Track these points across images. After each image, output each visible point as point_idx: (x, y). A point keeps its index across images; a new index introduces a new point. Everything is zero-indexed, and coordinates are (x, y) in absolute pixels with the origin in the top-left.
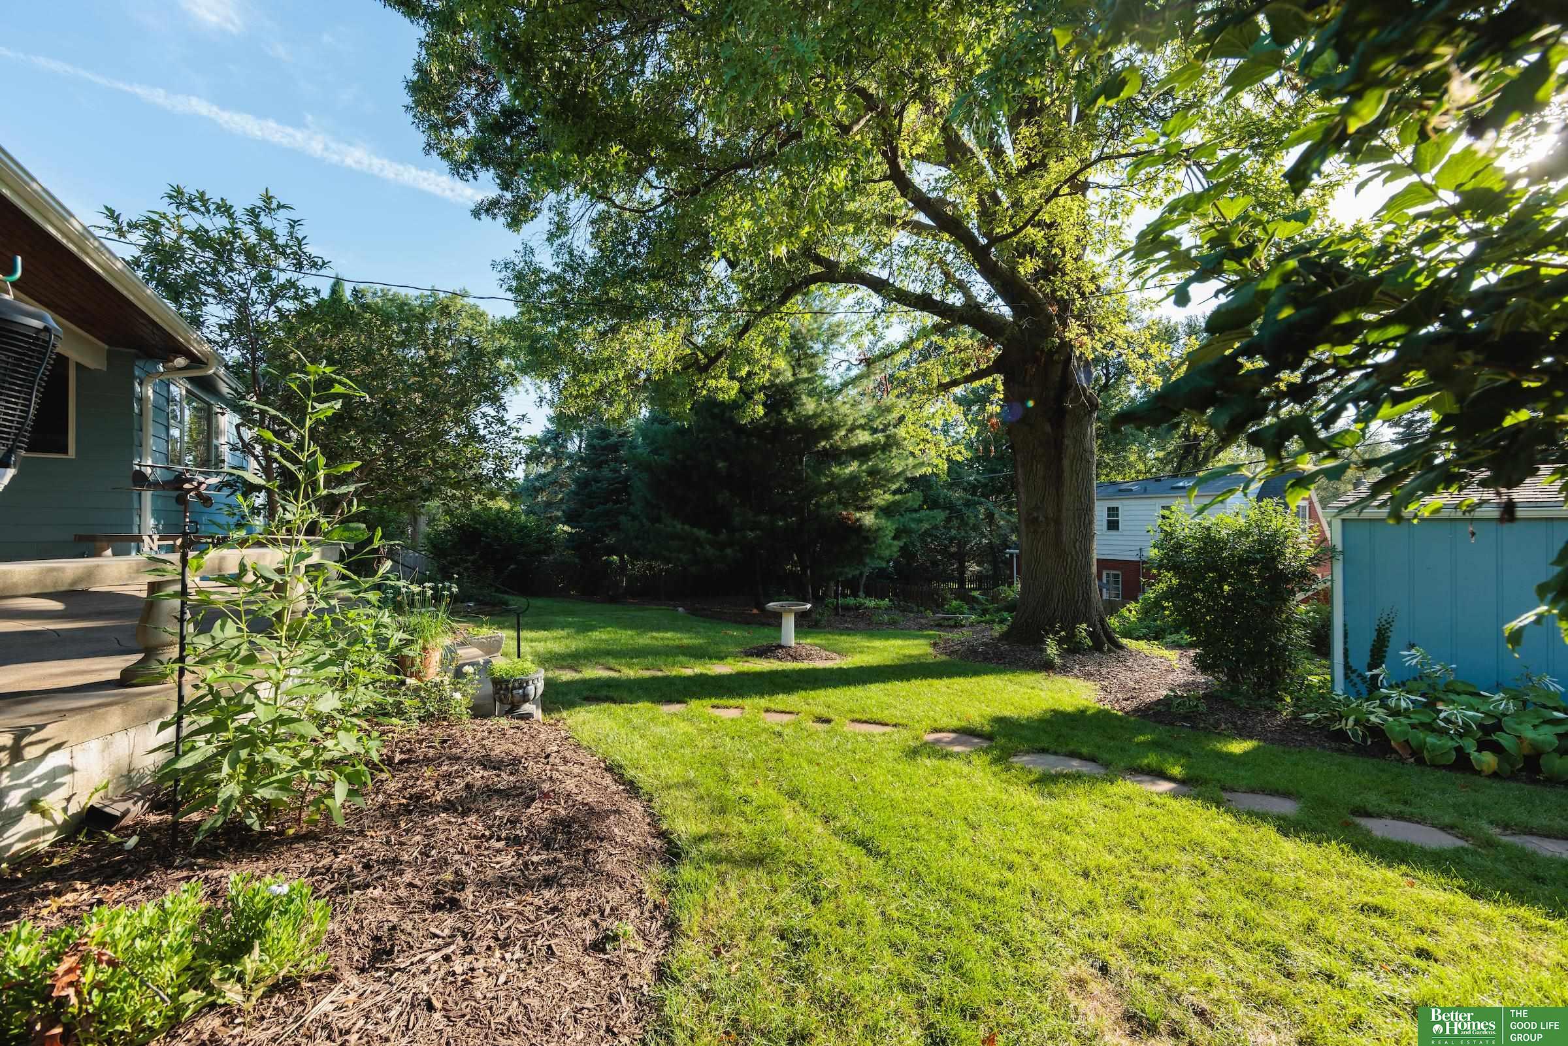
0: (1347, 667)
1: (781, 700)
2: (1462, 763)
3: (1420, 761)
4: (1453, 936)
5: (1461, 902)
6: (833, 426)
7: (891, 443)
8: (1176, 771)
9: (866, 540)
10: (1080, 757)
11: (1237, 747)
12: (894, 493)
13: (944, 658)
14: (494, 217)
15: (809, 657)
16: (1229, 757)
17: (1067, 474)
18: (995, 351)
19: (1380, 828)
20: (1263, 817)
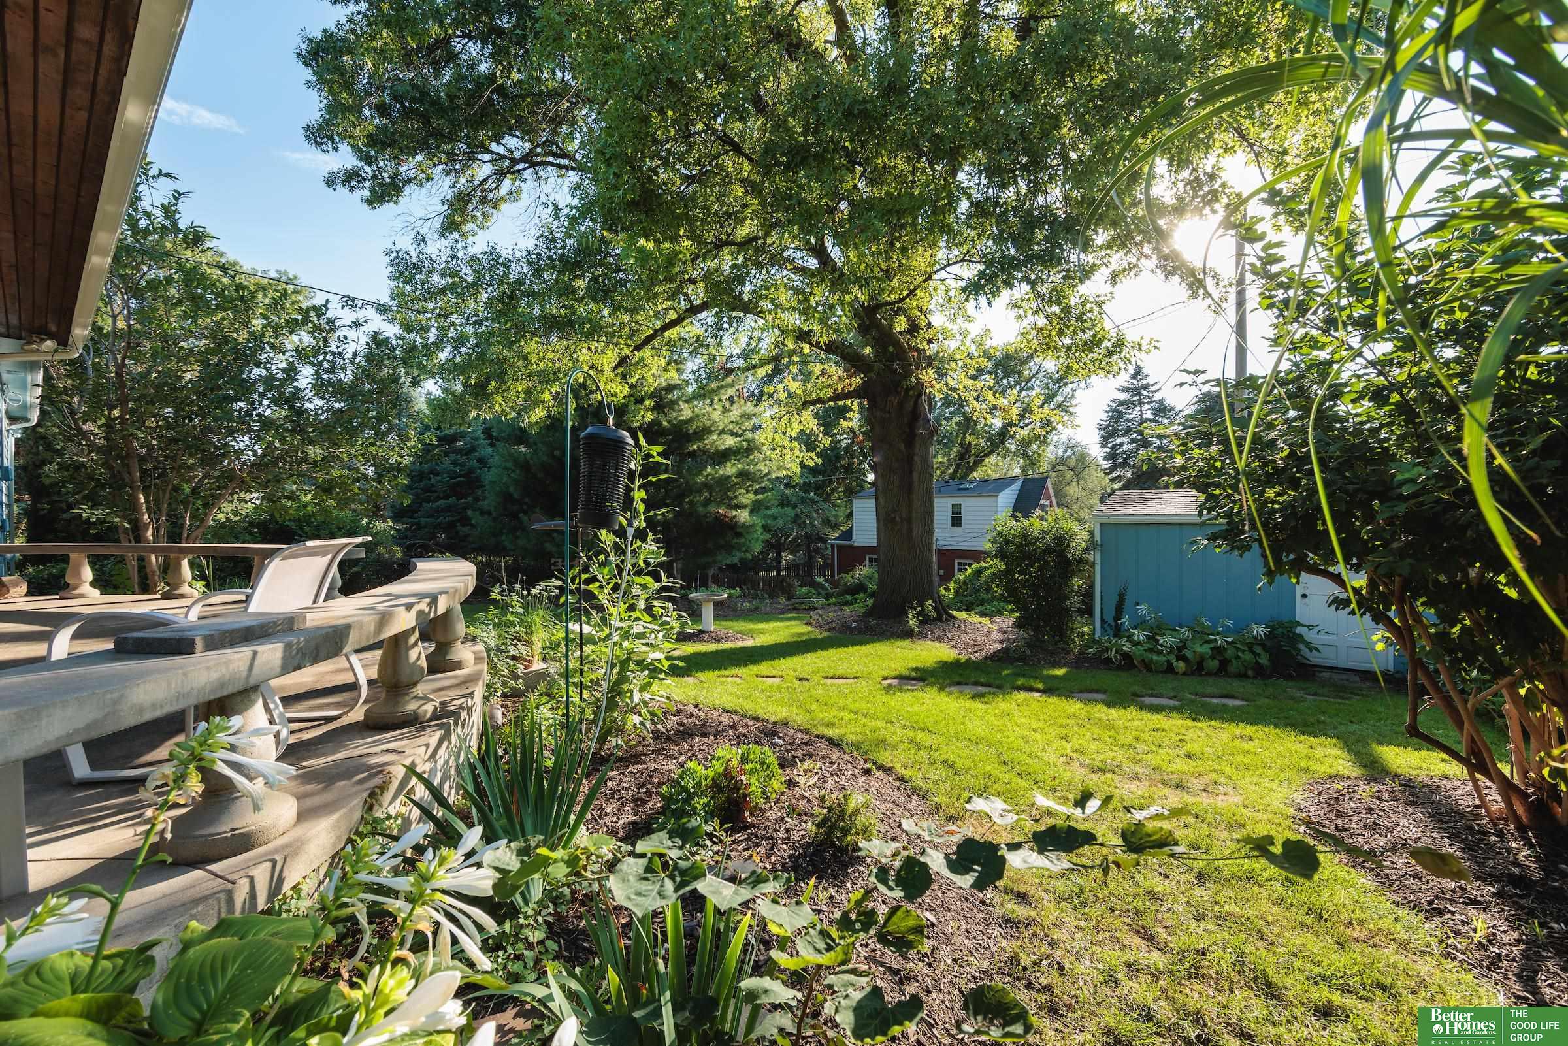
0: (1103, 621)
1: (764, 667)
2: (1170, 669)
3: (1149, 670)
4: (1190, 735)
5: (1189, 723)
6: (706, 431)
7: (752, 448)
8: (1040, 686)
9: (739, 535)
10: (982, 685)
11: (1060, 672)
12: (756, 493)
13: (825, 634)
14: (352, 189)
15: (727, 639)
16: (1056, 677)
17: (916, 484)
18: (857, 381)
19: (1147, 700)
20: (1096, 701)
